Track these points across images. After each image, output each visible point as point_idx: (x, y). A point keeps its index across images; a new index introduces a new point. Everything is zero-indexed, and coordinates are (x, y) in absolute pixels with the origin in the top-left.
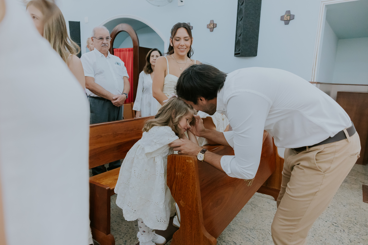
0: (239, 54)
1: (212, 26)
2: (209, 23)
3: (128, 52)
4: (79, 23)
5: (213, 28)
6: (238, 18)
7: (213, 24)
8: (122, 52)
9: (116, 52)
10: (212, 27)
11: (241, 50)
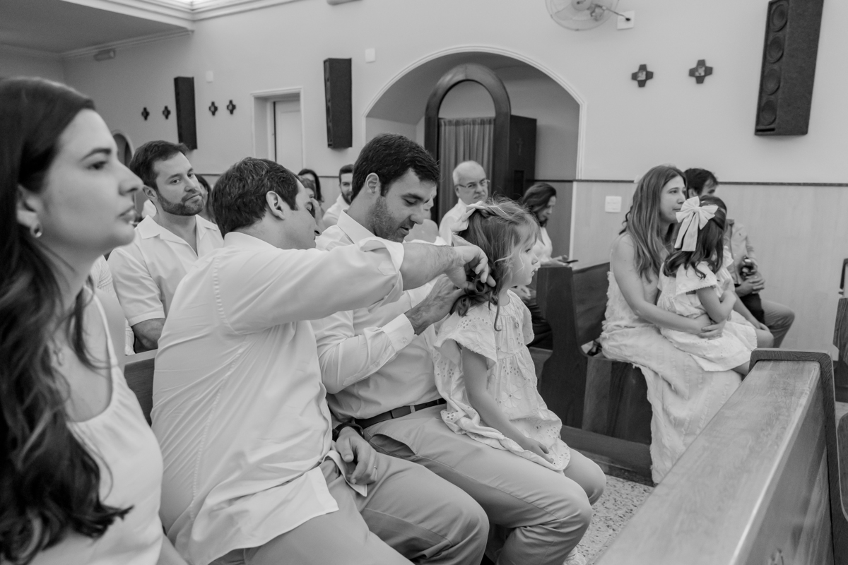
0: (773, 130)
1: (701, 72)
2: (694, 65)
3: (477, 127)
4: (349, 61)
5: (706, 75)
6: (768, 56)
7: (703, 69)
8: (461, 128)
9: (447, 127)
10: (703, 74)
11: (777, 121)
